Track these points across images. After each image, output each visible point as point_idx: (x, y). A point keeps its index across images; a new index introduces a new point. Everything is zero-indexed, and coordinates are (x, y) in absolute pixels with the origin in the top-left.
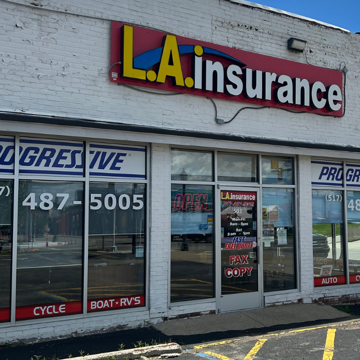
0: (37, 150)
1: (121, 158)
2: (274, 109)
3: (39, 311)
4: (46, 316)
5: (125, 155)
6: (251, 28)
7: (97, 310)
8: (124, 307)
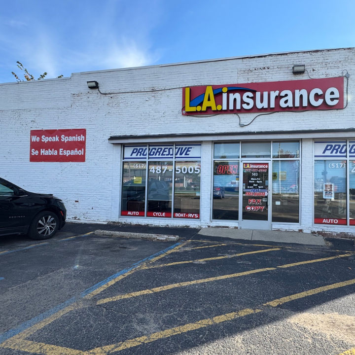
0: (155, 149)
1: (190, 150)
2: (282, 113)
3: (155, 214)
4: (158, 216)
5: (191, 148)
6: (264, 68)
7: (178, 217)
8: (190, 218)
